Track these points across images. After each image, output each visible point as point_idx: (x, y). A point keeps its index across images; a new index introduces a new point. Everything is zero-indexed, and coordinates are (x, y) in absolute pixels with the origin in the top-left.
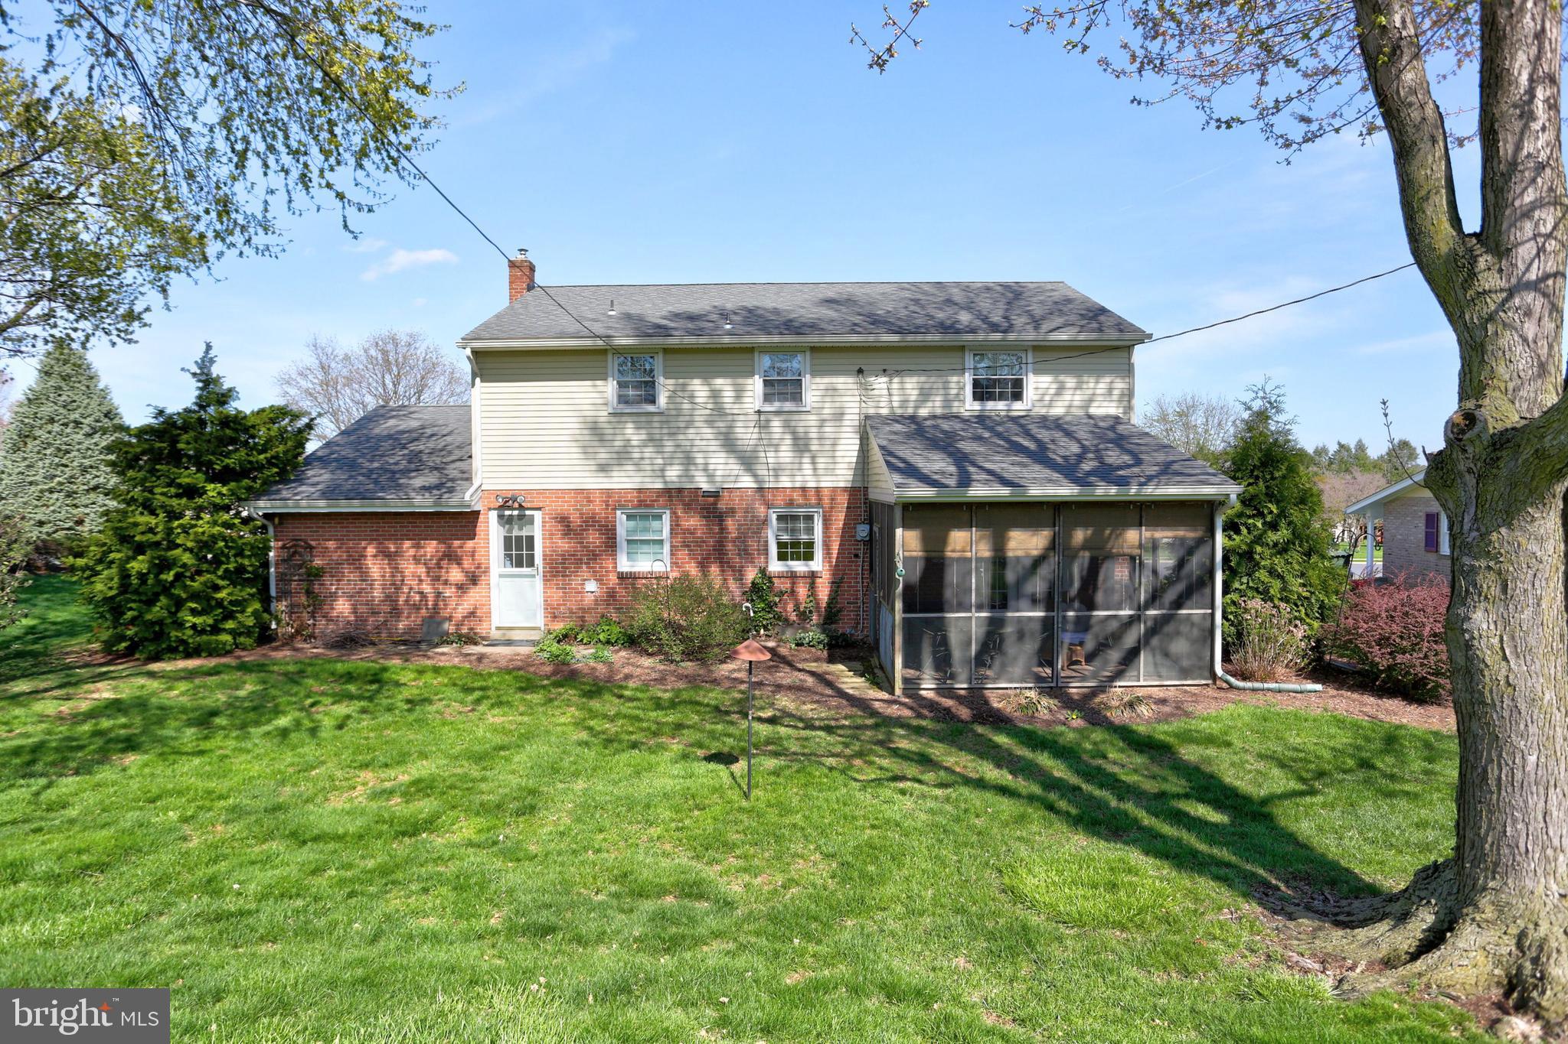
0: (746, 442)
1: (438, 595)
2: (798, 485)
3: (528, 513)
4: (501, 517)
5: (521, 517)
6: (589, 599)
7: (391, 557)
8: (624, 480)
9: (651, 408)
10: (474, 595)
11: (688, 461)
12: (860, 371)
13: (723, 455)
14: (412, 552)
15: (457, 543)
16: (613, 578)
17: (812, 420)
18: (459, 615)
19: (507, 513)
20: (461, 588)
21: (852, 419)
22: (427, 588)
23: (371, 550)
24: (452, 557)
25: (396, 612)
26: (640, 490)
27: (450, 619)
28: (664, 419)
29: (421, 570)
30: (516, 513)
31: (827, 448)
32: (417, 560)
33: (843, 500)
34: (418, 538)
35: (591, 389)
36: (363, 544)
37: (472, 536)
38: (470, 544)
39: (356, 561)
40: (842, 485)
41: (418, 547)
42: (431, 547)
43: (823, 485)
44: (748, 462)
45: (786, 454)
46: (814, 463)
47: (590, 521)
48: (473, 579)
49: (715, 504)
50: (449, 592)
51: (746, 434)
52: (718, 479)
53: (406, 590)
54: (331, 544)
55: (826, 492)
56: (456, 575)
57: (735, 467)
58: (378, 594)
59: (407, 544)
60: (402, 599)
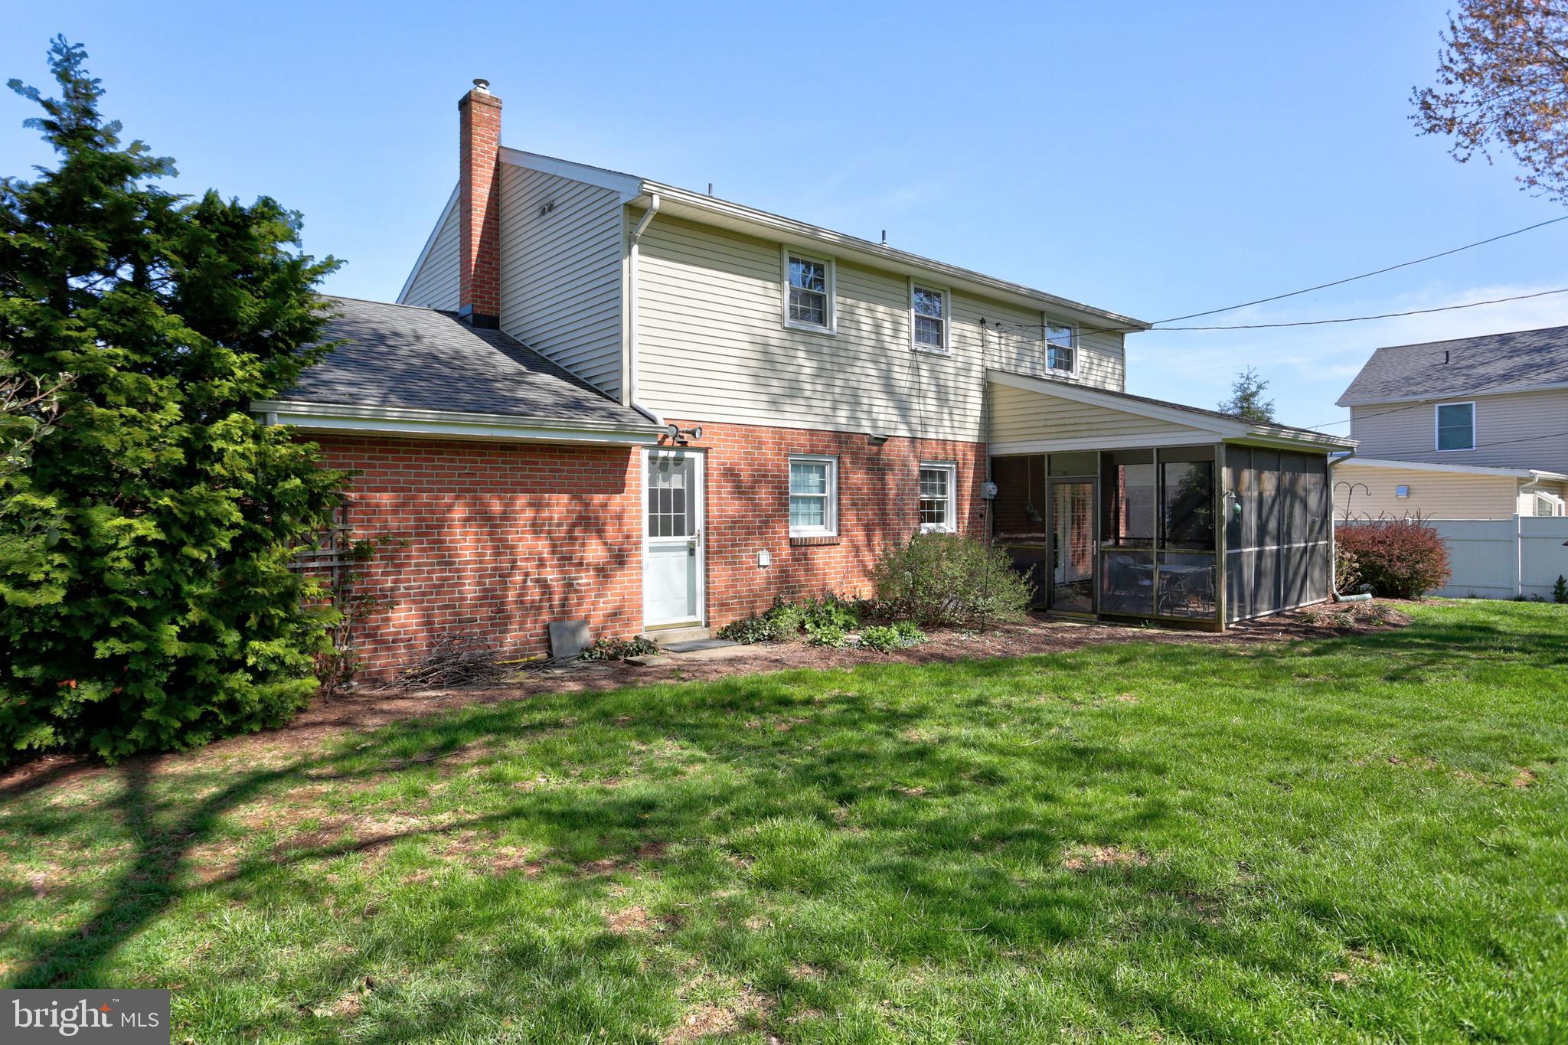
0: (903, 384)
1: (569, 585)
2: (941, 437)
3: (688, 455)
4: (653, 459)
5: (678, 461)
6: (760, 578)
7: (492, 524)
8: (796, 419)
9: (821, 329)
10: (621, 580)
11: (855, 403)
12: (983, 322)
13: (884, 396)
14: (529, 513)
15: (598, 499)
16: (786, 551)
17: (949, 367)
18: (597, 618)
19: (662, 453)
20: (603, 573)
21: (977, 372)
22: (551, 575)
23: (459, 512)
24: (589, 523)
25: (501, 618)
26: (812, 432)
27: (586, 620)
28: (834, 344)
29: (543, 546)
30: (672, 454)
31: (961, 399)
32: (536, 528)
33: (971, 457)
34: (537, 488)
35: (760, 291)
36: (447, 499)
37: (619, 487)
38: (617, 499)
39: (431, 530)
40: (971, 439)
41: (537, 505)
42: (560, 506)
43: (959, 438)
44: (903, 409)
45: (931, 405)
46: (951, 414)
47: (761, 476)
48: (620, 558)
49: (878, 453)
50: (585, 579)
51: (902, 377)
52: (881, 424)
53: (519, 578)
54: (385, 499)
55: (960, 447)
56: (594, 551)
57: (893, 415)
58: (470, 590)
59: (522, 500)
60: (511, 596)
